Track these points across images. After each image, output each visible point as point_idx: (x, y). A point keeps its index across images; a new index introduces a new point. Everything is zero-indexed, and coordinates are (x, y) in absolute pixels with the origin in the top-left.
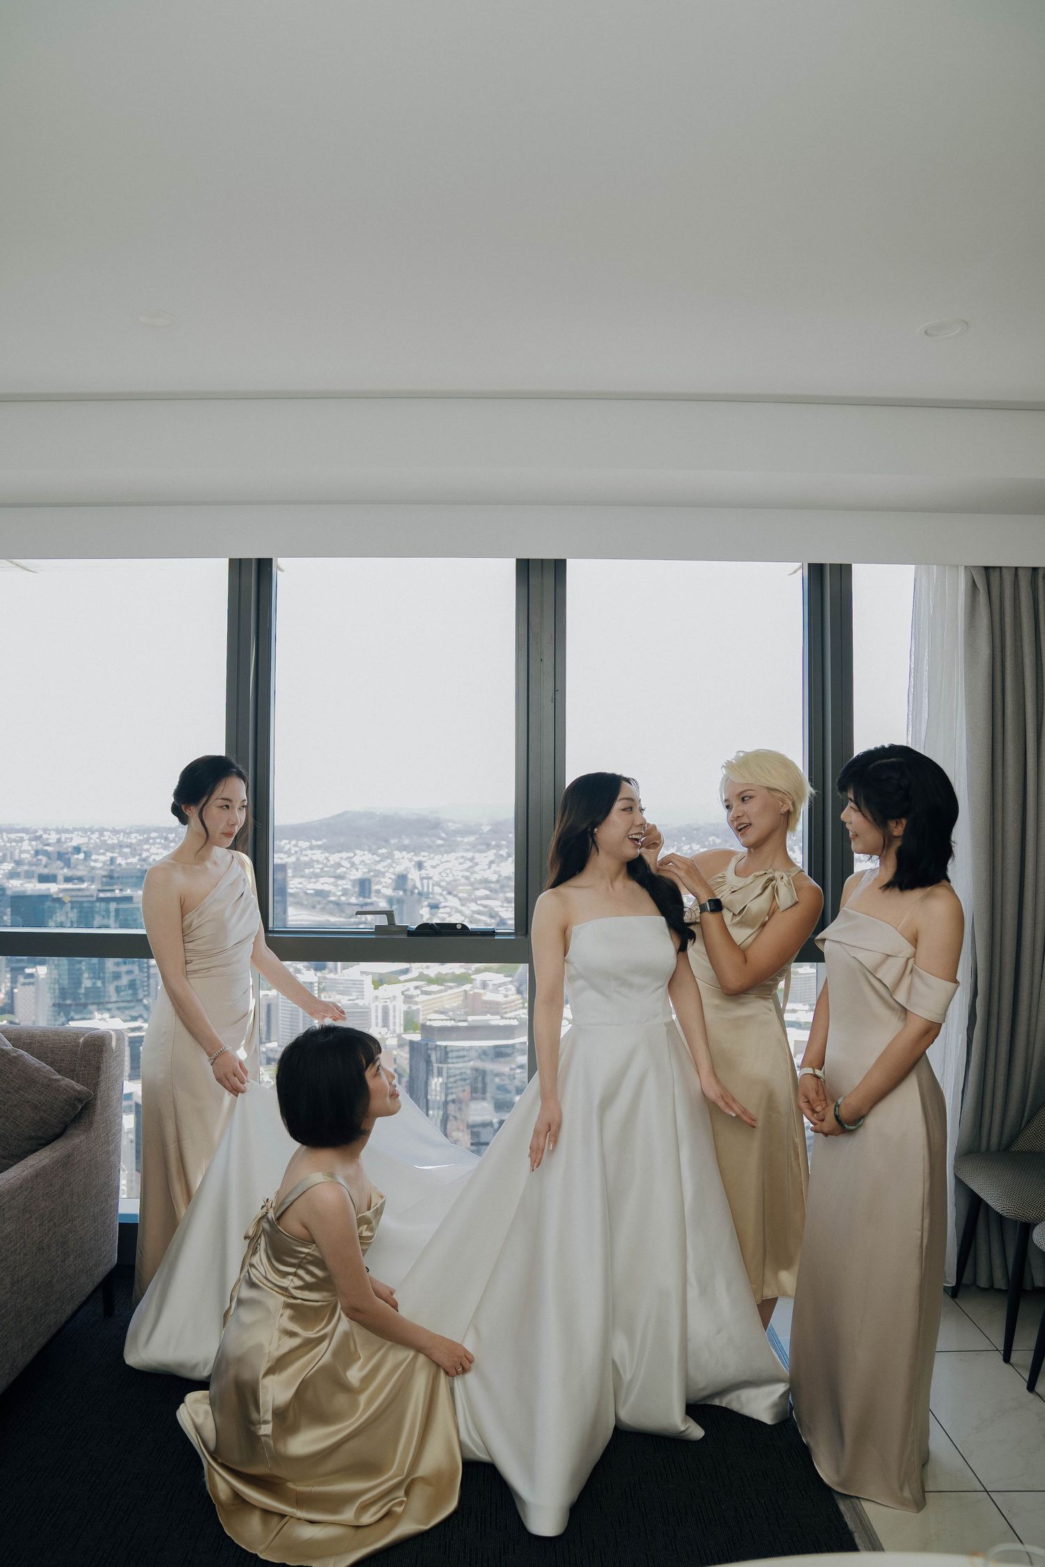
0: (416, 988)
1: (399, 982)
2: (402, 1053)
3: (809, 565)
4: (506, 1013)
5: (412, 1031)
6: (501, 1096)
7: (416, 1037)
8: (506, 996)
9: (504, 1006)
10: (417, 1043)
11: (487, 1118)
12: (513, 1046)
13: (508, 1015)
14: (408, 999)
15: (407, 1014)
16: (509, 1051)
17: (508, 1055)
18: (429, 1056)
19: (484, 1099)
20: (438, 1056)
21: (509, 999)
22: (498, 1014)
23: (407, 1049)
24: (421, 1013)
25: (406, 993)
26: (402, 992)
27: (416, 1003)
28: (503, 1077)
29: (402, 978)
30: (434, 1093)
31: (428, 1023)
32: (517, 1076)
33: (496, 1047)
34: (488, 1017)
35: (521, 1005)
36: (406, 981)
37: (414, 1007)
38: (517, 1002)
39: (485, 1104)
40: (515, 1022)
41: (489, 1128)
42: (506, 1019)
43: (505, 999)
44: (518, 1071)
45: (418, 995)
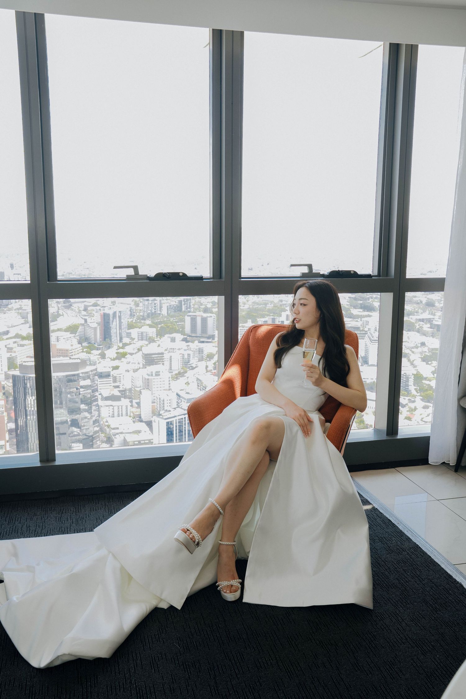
0: (15, 342)
1: (3, 339)
2: (8, 384)
3: (390, 44)
4: (72, 355)
5: (13, 370)
6: (71, 405)
7: (17, 373)
8: (72, 345)
9: (71, 352)
10: (18, 376)
11: (64, 418)
12: (78, 375)
13: (74, 357)
14: (10, 350)
15: (9, 359)
16: (76, 378)
17: (75, 381)
18: (26, 384)
19: (61, 408)
20: (31, 383)
21: (74, 347)
22: (67, 356)
23: (11, 381)
24: (18, 358)
25: (7, 346)
26: (6, 346)
27: (15, 352)
28: (72, 394)
29: (5, 337)
30: (30, 406)
31: (24, 364)
32: (81, 393)
33: (67, 376)
34: (61, 358)
35: (82, 350)
36: (7, 339)
37: (13, 355)
38: (78, 349)
39: (62, 411)
40: (79, 361)
41: (65, 424)
42: (73, 359)
43: (72, 347)
44: (81, 390)
45: (16, 347)
